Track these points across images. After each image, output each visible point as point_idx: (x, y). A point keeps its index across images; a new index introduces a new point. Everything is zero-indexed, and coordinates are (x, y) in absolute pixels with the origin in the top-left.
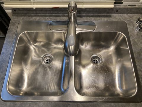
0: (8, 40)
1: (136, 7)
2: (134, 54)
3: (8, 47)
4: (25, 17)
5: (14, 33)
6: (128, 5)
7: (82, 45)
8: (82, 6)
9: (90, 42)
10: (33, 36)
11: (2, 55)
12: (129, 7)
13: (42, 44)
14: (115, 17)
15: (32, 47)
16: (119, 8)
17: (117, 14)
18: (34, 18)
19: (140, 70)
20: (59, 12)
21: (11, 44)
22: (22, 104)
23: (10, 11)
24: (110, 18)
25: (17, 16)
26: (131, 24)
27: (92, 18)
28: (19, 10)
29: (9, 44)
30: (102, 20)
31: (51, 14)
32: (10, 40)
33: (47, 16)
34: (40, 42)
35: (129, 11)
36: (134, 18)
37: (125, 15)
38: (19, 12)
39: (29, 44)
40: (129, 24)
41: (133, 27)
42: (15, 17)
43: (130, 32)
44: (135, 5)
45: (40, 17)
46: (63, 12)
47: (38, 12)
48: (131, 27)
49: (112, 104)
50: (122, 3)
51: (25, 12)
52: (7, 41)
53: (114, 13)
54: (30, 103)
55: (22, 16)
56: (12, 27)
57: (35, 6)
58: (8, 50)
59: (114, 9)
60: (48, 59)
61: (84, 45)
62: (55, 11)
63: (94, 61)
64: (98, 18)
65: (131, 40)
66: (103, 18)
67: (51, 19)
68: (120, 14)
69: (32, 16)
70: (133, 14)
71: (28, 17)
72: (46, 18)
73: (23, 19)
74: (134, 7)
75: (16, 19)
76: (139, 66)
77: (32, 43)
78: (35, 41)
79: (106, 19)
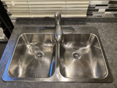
0: (12, 39)
1: (103, 17)
2: (104, 49)
3: (11, 44)
4: (25, 25)
5: (16, 35)
6: (97, 16)
7: (66, 44)
8: (64, 16)
9: (71, 42)
10: (30, 38)
11: (6, 49)
12: (97, 17)
13: (35, 43)
14: (89, 24)
15: (28, 46)
16: (91, 18)
17: (90, 22)
18: (31, 25)
19: (109, 59)
20: (49, 22)
21: (14, 42)
22: (19, 84)
23: (15, 21)
24: (85, 25)
25: (19, 24)
26: (100, 29)
27: (72, 25)
28: (21, 20)
29: (12, 42)
30: (80, 26)
31: (43, 22)
32: (13, 39)
33: (40, 24)
34: (35, 42)
35: (98, 20)
36: (102, 25)
37: (96, 23)
38: (21, 21)
39: (26, 44)
40: (99, 29)
41: (102, 31)
42: (17, 25)
43: (100, 34)
44: (102, 16)
45: (35, 25)
46: (51, 21)
47: (34, 21)
48: (101, 30)
49: (89, 84)
50: (92, 15)
51: (25, 21)
52: (10, 40)
53: (88, 22)
54: (25, 83)
55: (22, 24)
56: (15, 31)
57: (32, 16)
58: (11, 45)
59: (87, 19)
60: (40, 55)
61: (67, 44)
62: (46, 20)
63: (75, 57)
64: (77, 25)
65: (101, 39)
66: (80, 25)
67: (43, 26)
68: (92, 22)
69: (30, 24)
70: (101, 22)
71: (27, 25)
72: (40, 25)
73: (23, 26)
74: (101, 17)
75: (18, 26)
76: (108, 56)
77: (28, 43)
78: (31, 41)
79: (82, 26)
